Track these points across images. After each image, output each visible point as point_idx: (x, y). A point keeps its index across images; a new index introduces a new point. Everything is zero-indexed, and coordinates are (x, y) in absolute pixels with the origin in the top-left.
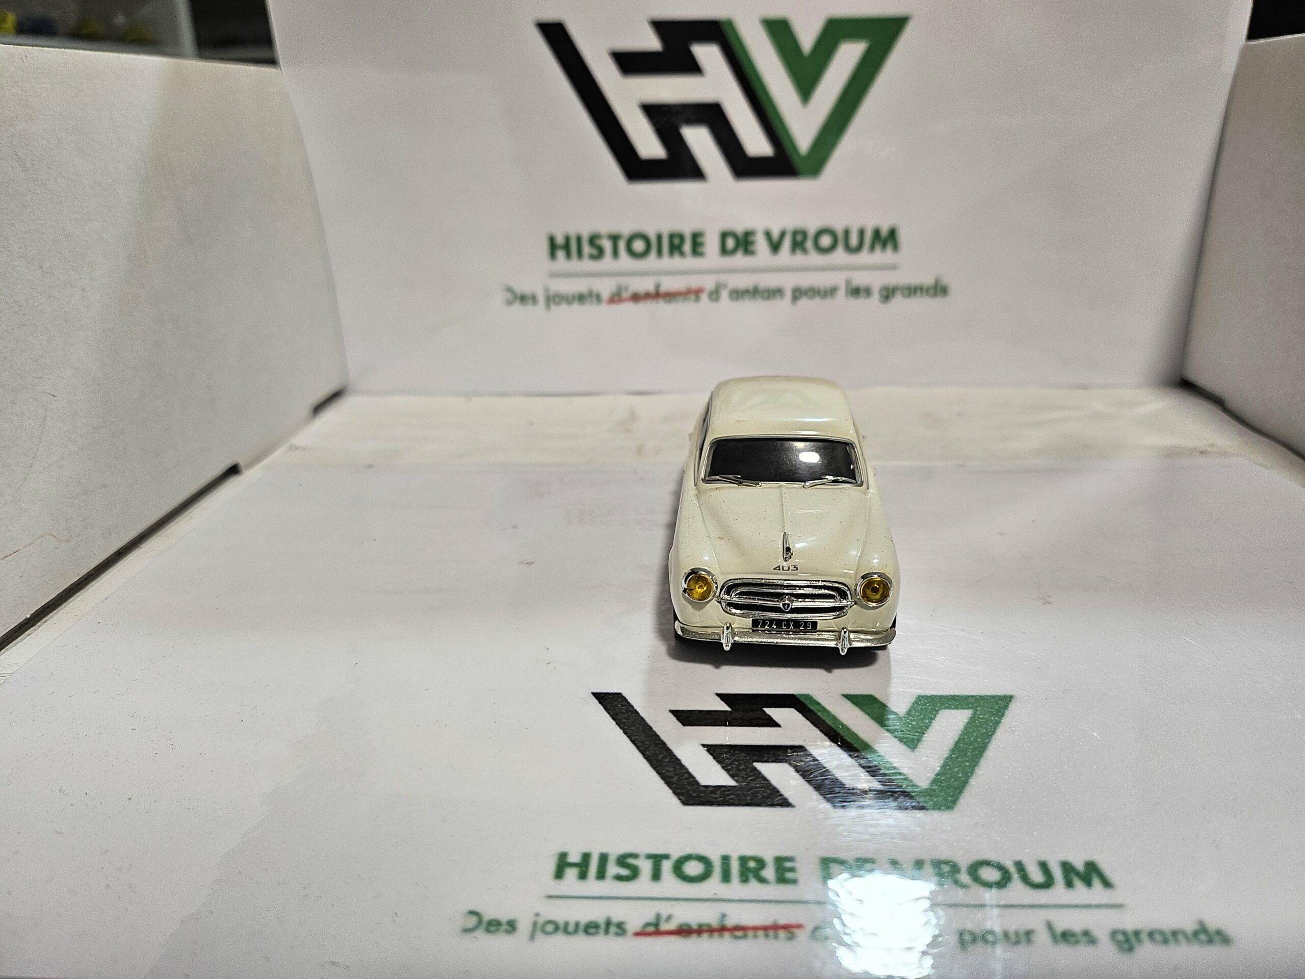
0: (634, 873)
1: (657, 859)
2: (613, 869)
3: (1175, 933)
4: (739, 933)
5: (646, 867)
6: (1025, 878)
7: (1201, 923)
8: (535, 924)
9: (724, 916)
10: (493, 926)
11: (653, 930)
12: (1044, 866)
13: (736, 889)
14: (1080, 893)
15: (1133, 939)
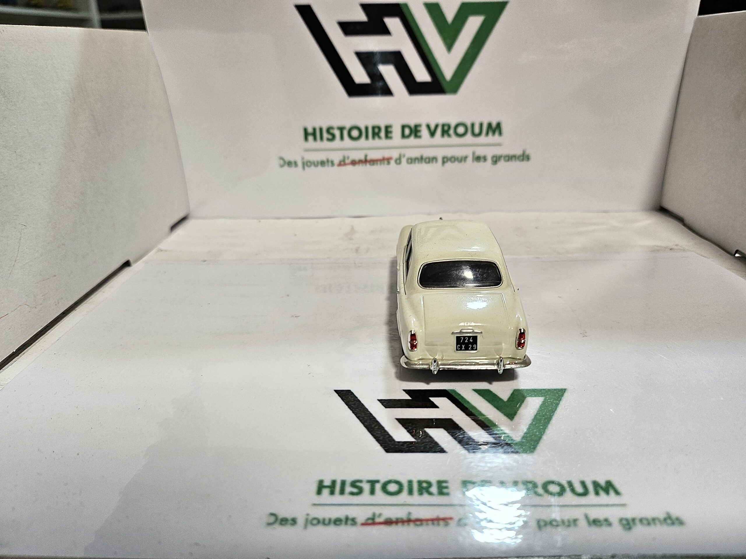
0: (360, 491)
1: (372, 483)
2: (348, 489)
3: (654, 520)
4: (418, 523)
5: (366, 487)
6: (573, 490)
7: (668, 514)
8: (307, 520)
9: (410, 514)
10: (284, 521)
11: (371, 522)
12: (583, 484)
13: (416, 498)
14: (603, 498)
15: (631, 523)
